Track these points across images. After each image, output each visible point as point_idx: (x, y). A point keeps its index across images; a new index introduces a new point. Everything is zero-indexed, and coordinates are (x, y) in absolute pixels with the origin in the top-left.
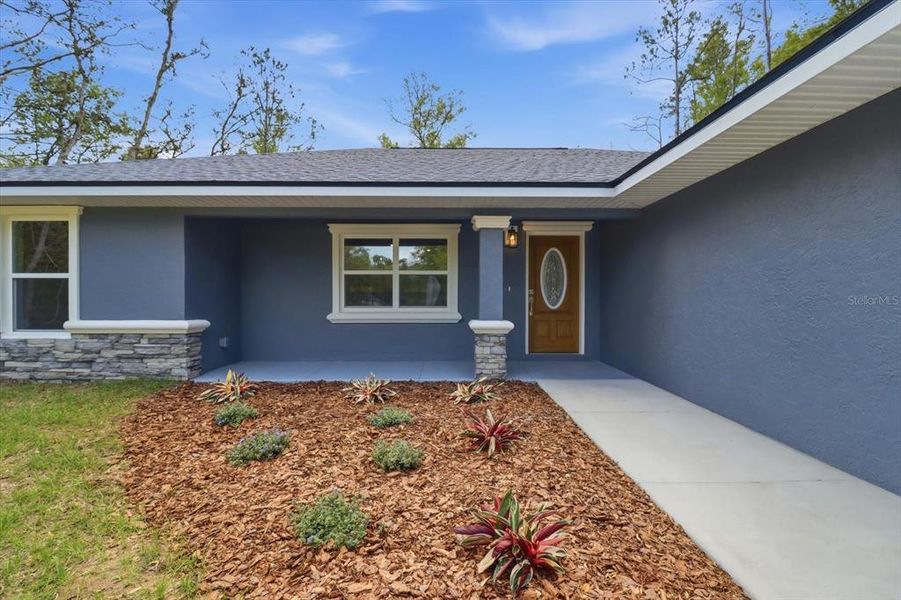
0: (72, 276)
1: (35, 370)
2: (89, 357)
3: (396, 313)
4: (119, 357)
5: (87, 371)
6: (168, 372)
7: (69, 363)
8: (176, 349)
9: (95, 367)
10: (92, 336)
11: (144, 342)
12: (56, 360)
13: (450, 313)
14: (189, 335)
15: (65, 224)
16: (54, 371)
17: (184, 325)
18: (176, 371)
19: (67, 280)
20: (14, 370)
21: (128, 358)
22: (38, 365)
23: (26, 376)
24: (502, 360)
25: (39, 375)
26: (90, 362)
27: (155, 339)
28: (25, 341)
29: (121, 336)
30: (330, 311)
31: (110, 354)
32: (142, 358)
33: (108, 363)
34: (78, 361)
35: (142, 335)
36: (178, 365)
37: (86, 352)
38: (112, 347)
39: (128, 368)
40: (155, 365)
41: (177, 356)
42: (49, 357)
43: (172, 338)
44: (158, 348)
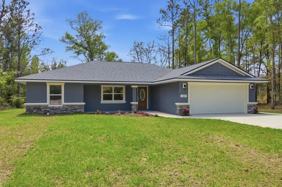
0: (63, 95)
1: (56, 112)
3: (113, 101)
4: (72, 109)
5: (66, 112)
6: (81, 111)
7: (62, 111)
8: (82, 108)
10: (67, 106)
11: (77, 106)
13: (124, 101)
15: (61, 86)
16: (59, 112)
21: (74, 109)
23: (54, 113)
25: (57, 113)
26: (66, 110)
27: (78, 106)
28: (53, 107)
29: (73, 105)
30: (101, 101)
31: (70, 109)
32: (76, 109)
33: (70, 110)
34: (64, 110)
35: (76, 105)
36: (83, 110)
37: (66, 108)
38: (71, 107)
39: (73, 111)
40: (78, 110)
41: (83, 109)
42: (59, 110)
43: (82, 106)
44: (79, 107)
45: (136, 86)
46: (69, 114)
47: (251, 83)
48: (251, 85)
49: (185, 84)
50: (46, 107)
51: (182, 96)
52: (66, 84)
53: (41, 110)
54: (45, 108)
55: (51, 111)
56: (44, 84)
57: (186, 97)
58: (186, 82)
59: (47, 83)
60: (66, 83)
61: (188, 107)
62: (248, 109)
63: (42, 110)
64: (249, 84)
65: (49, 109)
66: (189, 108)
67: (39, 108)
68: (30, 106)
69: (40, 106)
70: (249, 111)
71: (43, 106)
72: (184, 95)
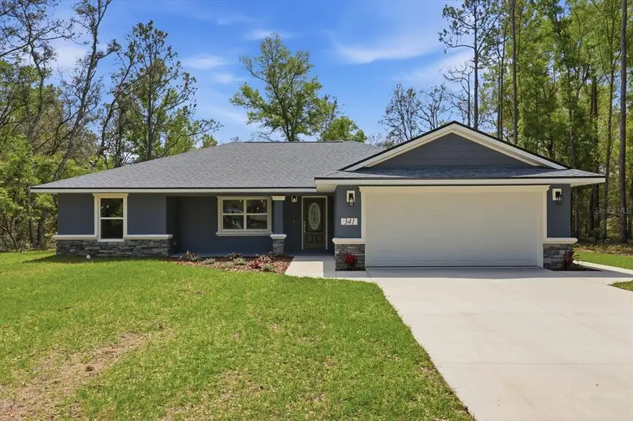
0: (125, 219)
1: (111, 253)
2: (131, 248)
3: (245, 232)
4: (142, 248)
5: (130, 253)
6: (161, 253)
7: (124, 251)
8: (163, 245)
9: (134, 252)
10: (132, 240)
11: (152, 243)
12: (119, 249)
13: (268, 231)
14: (168, 240)
15: (122, 200)
16: (118, 253)
17: (167, 236)
18: (163, 253)
19: (122, 220)
20: (103, 253)
21: (146, 248)
22: (112, 251)
23: (108, 255)
24: (282, 248)
25: (113, 255)
26: (131, 250)
27: (155, 241)
28: (107, 243)
29: (143, 240)
30: (217, 231)
31: (140, 247)
32: (150, 248)
33: (138, 250)
34: (127, 250)
35: (150, 240)
36: (164, 251)
37: (130, 246)
38: (140, 245)
39: (146, 251)
40: (155, 251)
41: (164, 248)
42: (116, 248)
43: (162, 241)
44: (156, 245)
45: (283, 198)
46: (136, 258)
47: (553, 186)
48: (555, 191)
49: (353, 192)
50: (93, 243)
51: (343, 221)
52: (131, 196)
53: (83, 249)
54: (91, 246)
55: (103, 251)
56: (90, 197)
57: (356, 223)
58: (356, 188)
59: (94, 195)
60: (130, 194)
61: (361, 248)
62: (544, 257)
63: (86, 249)
64: (547, 188)
65: (98, 248)
66: (364, 252)
67: (79, 245)
68: (63, 240)
69: (82, 241)
70: (549, 261)
71: (88, 241)
72: (349, 219)
